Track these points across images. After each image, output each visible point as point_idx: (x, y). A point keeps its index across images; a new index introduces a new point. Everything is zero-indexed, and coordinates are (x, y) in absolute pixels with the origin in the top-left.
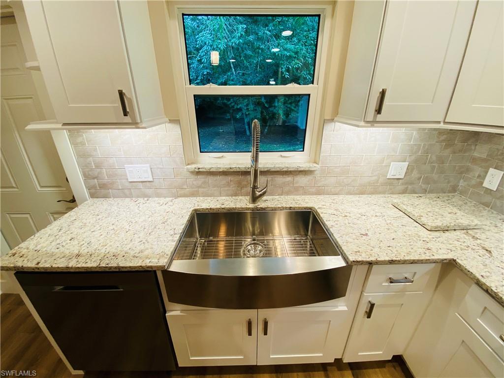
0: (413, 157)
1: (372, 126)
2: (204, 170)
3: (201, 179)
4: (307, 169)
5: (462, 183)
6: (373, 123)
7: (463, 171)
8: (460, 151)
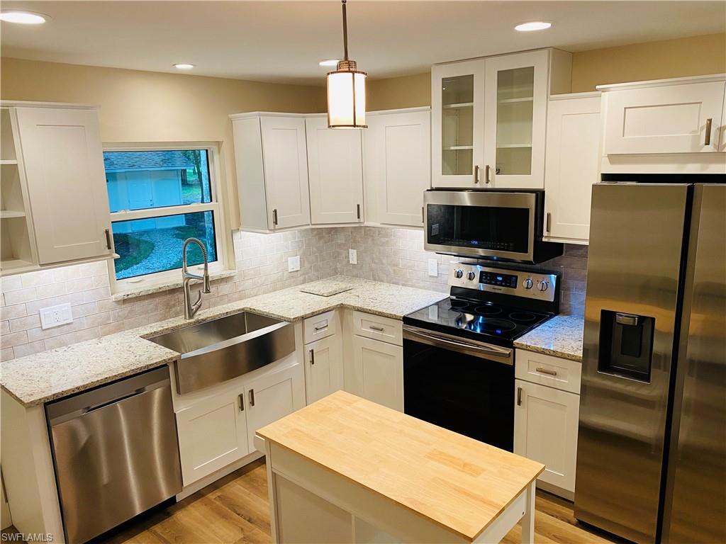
0: (301, 252)
1: (274, 232)
2: (134, 296)
3: (127, 307)
4: (228, 275)
5: (339, 266)
6: (274, 230)
7: (336, 256)
8: (329, 241)
